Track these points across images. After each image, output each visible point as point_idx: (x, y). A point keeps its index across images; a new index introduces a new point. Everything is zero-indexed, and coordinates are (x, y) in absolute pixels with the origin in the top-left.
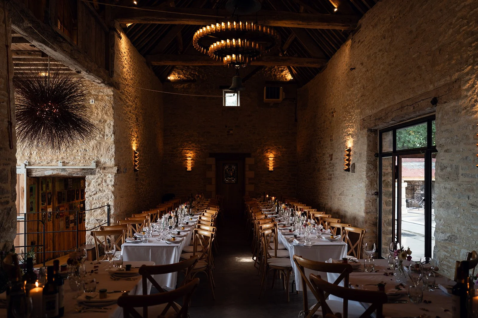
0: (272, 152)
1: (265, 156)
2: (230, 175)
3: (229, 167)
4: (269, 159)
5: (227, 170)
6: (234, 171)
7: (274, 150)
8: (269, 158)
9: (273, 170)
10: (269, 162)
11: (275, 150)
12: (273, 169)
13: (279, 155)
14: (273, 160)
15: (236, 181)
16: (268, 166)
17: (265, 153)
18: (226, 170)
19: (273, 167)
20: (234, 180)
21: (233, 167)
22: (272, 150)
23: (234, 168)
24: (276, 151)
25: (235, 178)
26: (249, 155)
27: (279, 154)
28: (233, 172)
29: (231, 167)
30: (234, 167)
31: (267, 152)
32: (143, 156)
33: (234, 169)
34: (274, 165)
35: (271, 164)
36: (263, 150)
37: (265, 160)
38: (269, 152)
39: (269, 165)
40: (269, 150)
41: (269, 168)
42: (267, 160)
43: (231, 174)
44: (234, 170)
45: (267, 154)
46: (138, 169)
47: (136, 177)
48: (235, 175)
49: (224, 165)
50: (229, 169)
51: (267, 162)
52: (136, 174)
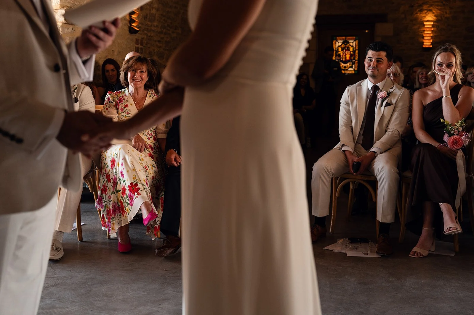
0: (430, 10)
1: (416, 19)
2: (346, 58)
3: (343, 43)
4: (424, 25)
5: (340, 49)
6: (354, 51)
7: (436, 5)
8: (425, 23)
9: (431, 46)
10: (424, 31)
11: (438, 6)
12: (432, 44)
13: (447, 16)
14: (433, 26)
15: (356, 69)
16: (421, 40)
17: (417, 13)
18: (338, 49)
19: (431, 41)
20: (352, 67)
21: (351, 44)
22: (431, 5)
23: (354, 46)
24: (439, 8)
25: (353, 63)
26: (383, 18)
27: (446, 13)
28: (351, 52)
29: (348, 43)
30: (353, 42)
31: (421, 11)
32: (158, 10)
33: (352, 46)
34: (435, 36)
35: (428, 35)
36: (412, 6)
37: (416, 27)
38: (426, 10)
39: (423, 37)
40: (425, 7)
41: (423, 42)
42: (419, 28)
43: (348, 57)
44: (353, 49)
45: (421, 15)
46: (138, 28)
47: (137, 46)
48: (354, 59)
49: (334, 38)
50: (343, 46)
51: (420, 30)
52: (137, 40)
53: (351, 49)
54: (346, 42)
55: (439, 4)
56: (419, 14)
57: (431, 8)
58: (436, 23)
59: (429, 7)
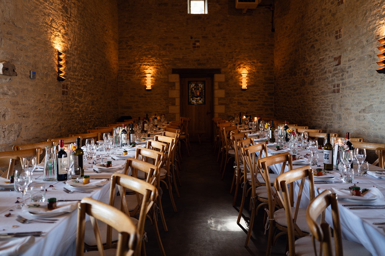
0: (245, 67)
1: (237, 72)
2: (197, 94)
3: (195, 85)
4: (242, 76)
5: (193, 89)
6: (202, 90)
7: (248, 65)
8: (242, 75)
9: (246, 88)
10: (242, 79)
11: (249, 65)
12: (247, 87)
13: (254, 71)
14: (247, 77)
15: (203, 101)
16: (241, 84)
17: (237, 69)
18: (192, 89)
19: (246, 85)
20: (201, 100)
21: (200, 86)
22: (245, 65)
23: (202, 87)
24: (249, 66)
25: (201, 98)
26: (218, 71)
27: (253, 69)
28: (200, 91)
29: (198, 85)
30: (201, 85)
31: (240, 67)
33: (201, 87)
34: (248, 82)
35: (244, 82)
36: (235, 65)
37: (237, 77)
38: (242, 67)
39: (242, 83)
40: (242, 65)
41: (242, 86)
42: (239, 77)
43: (198, 93)
44: (201, 89)
45: (240, 70)
46: (64, 77)
47: (63, 90)
48: (202, 95)
49: (190, 83)
50: (195, 87)
51: (240, 78)
52: (63, 86)
53: (200, 89)
54: (197, 85)
55: (249, 64)
56: (238, 70)
57: (245, 66)
58: (248, 75)
59: (244, 66)
